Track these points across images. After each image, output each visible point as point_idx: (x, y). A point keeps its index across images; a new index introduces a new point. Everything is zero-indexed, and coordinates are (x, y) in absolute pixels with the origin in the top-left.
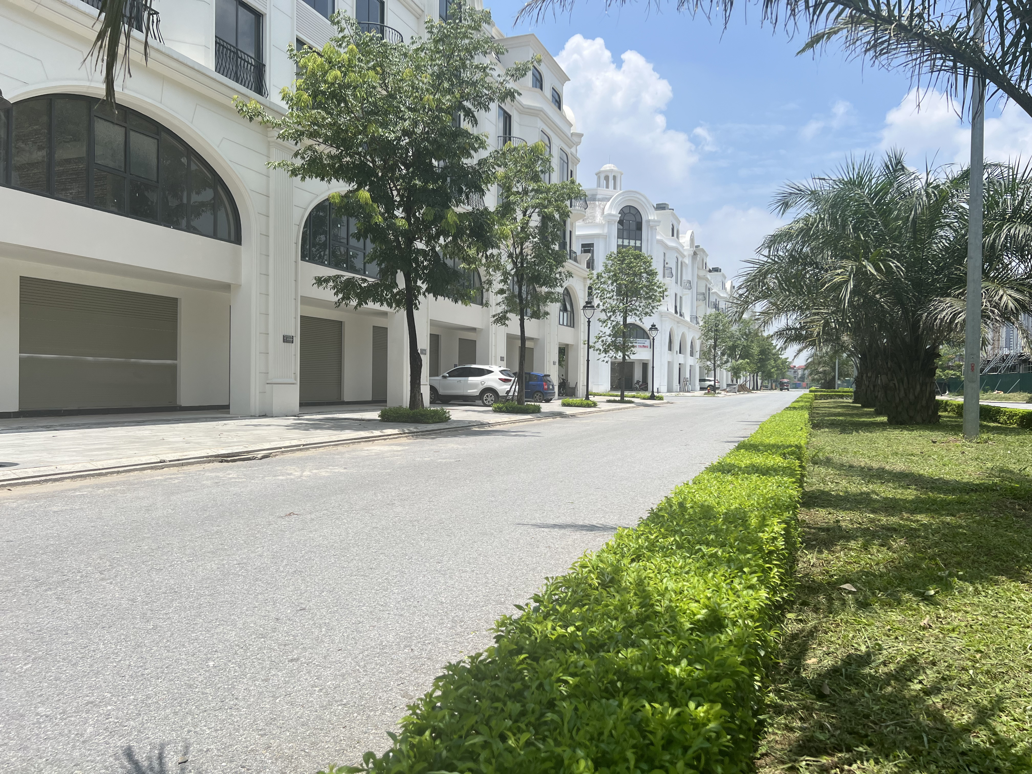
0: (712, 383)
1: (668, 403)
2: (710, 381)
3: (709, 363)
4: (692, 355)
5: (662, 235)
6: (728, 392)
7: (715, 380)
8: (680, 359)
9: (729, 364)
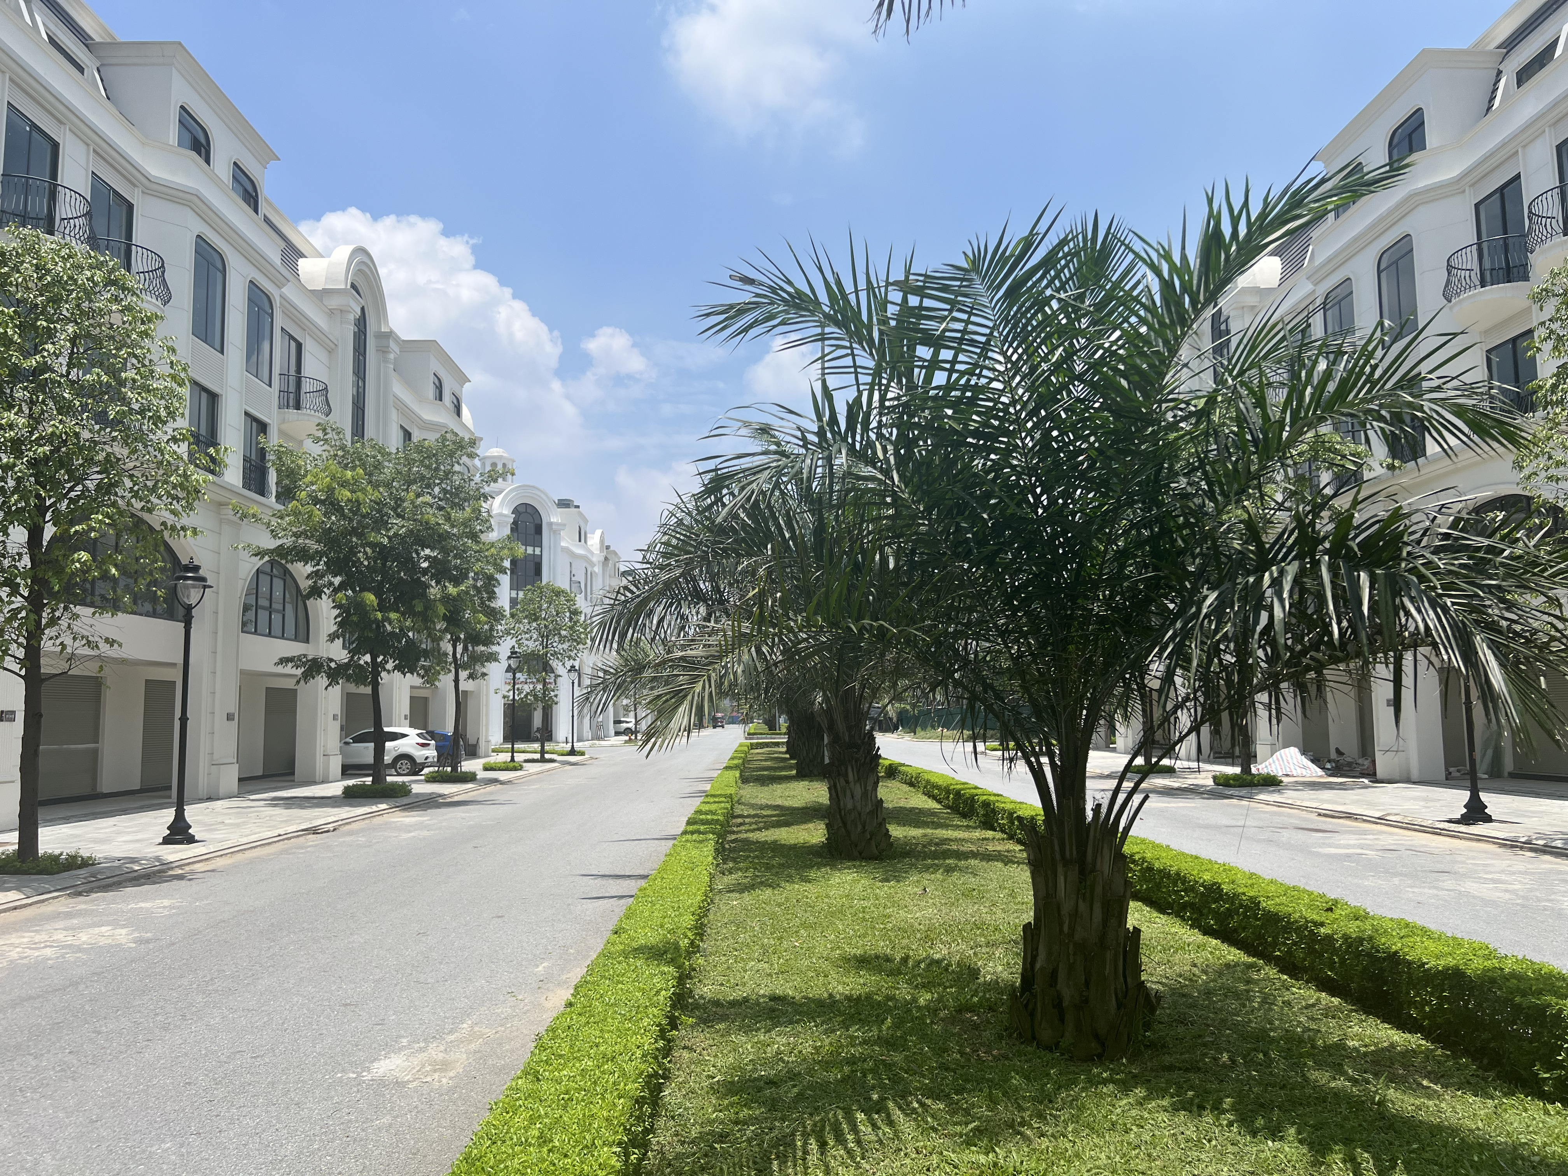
1: (592, 758)
5: (567, 541)
7: (635, 722)
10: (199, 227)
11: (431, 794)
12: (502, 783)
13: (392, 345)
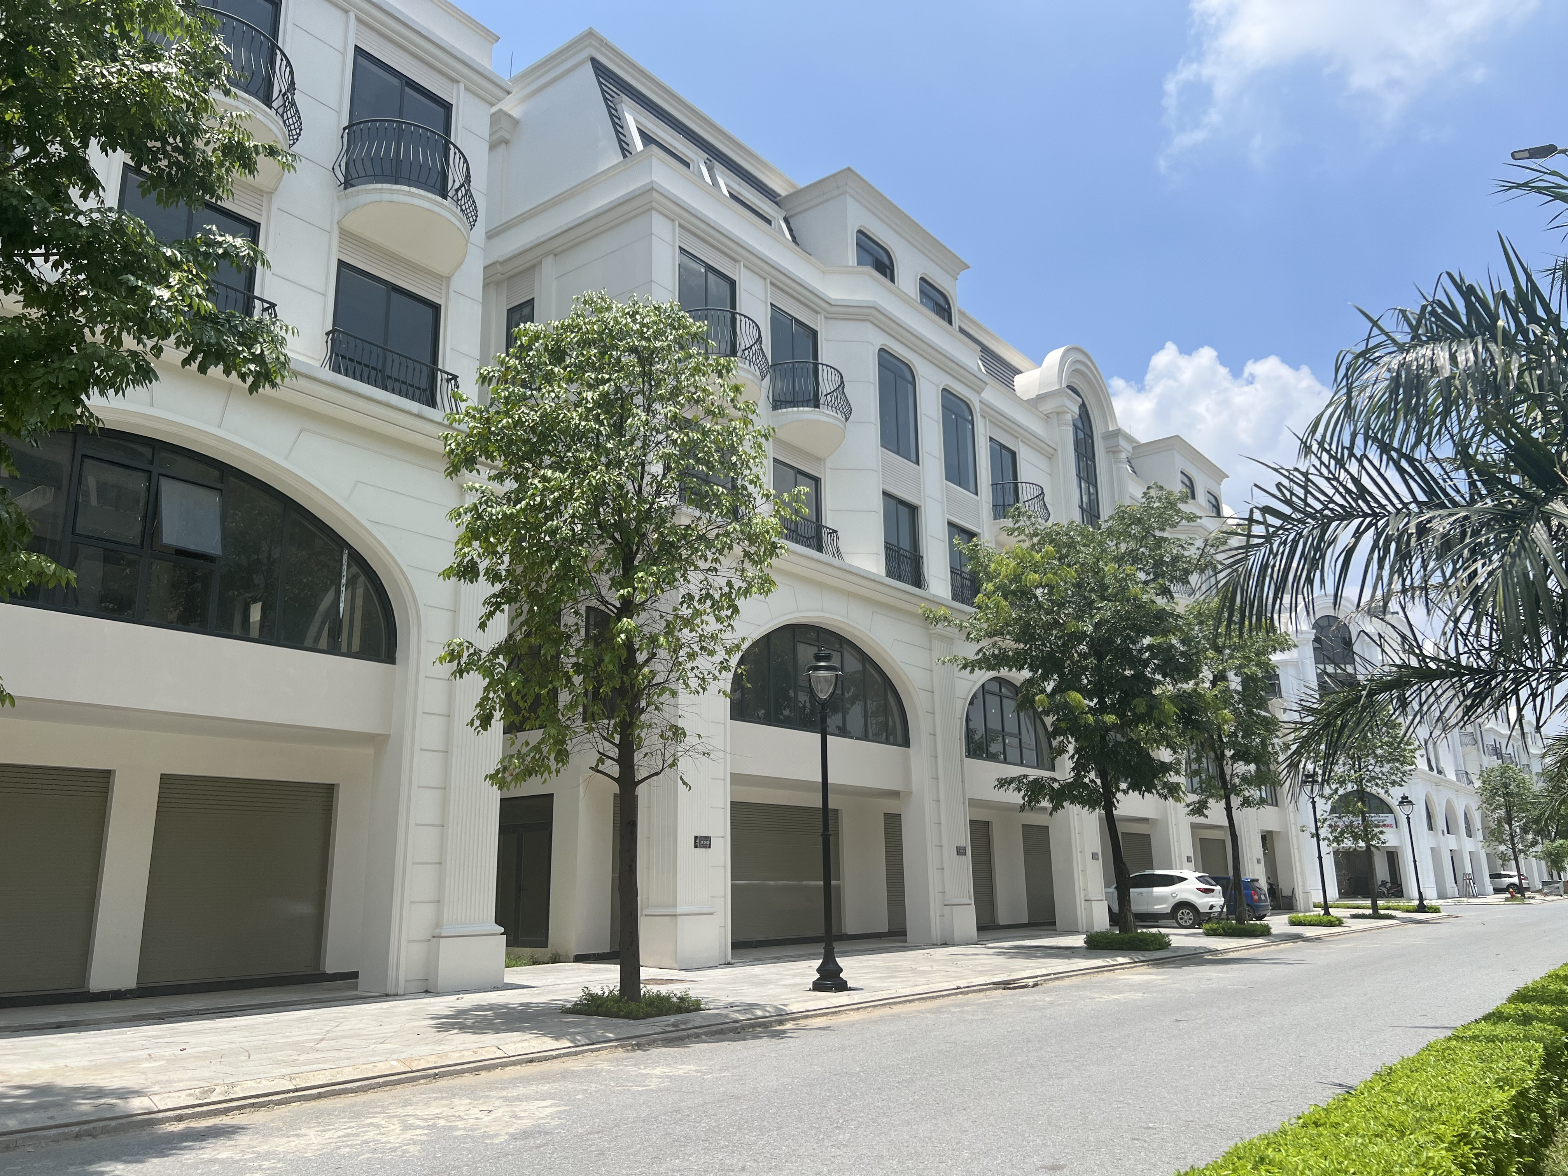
0: (1515, 880)
1: (1449, 916)
2: (1510, 876)
3: (1502, 848)
4: (1469, 835)
6: (1546, 895)
7: (1519, 875)
8: (1451, 842)
9: (1539, 848)
10: (880, 340)
11: (1195, 948)
12: (1306, 940)
13: (1122, 442)
